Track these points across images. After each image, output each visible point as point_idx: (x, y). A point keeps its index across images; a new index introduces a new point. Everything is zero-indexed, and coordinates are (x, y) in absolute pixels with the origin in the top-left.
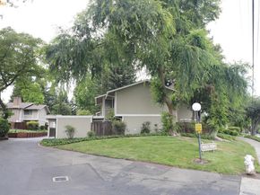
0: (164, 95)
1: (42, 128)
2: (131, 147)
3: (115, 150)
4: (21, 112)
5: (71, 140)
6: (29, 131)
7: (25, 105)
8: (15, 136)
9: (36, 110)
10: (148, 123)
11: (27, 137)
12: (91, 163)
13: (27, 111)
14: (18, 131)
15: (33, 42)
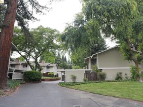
0: (131, 55)
1: (56, 76)
2: (114, 89)
3: (103, 90)
4: (45, 68)
5: (75, 83)
6: (50, 78)
7: (47, 64)
8: (44, 80)
9: (52, 67)
10: (121, 73)
11: (49, 81)
12: (92, 98)
13: (48, 67)
14: (45, 78)
15: (52, 32)
